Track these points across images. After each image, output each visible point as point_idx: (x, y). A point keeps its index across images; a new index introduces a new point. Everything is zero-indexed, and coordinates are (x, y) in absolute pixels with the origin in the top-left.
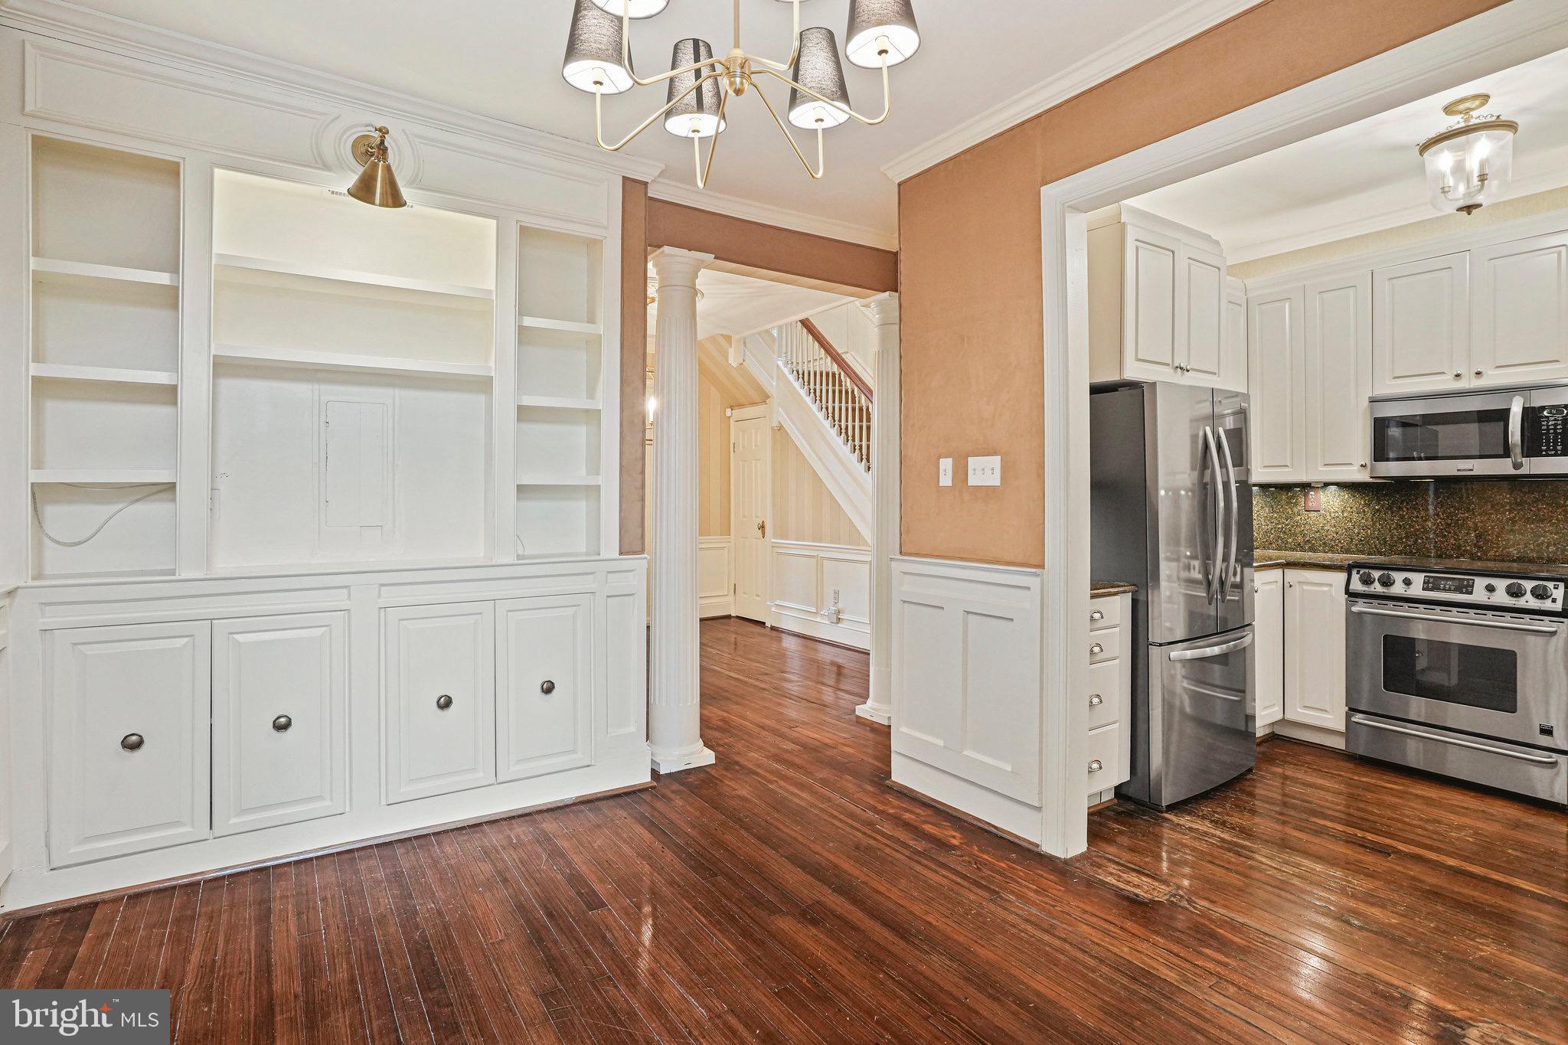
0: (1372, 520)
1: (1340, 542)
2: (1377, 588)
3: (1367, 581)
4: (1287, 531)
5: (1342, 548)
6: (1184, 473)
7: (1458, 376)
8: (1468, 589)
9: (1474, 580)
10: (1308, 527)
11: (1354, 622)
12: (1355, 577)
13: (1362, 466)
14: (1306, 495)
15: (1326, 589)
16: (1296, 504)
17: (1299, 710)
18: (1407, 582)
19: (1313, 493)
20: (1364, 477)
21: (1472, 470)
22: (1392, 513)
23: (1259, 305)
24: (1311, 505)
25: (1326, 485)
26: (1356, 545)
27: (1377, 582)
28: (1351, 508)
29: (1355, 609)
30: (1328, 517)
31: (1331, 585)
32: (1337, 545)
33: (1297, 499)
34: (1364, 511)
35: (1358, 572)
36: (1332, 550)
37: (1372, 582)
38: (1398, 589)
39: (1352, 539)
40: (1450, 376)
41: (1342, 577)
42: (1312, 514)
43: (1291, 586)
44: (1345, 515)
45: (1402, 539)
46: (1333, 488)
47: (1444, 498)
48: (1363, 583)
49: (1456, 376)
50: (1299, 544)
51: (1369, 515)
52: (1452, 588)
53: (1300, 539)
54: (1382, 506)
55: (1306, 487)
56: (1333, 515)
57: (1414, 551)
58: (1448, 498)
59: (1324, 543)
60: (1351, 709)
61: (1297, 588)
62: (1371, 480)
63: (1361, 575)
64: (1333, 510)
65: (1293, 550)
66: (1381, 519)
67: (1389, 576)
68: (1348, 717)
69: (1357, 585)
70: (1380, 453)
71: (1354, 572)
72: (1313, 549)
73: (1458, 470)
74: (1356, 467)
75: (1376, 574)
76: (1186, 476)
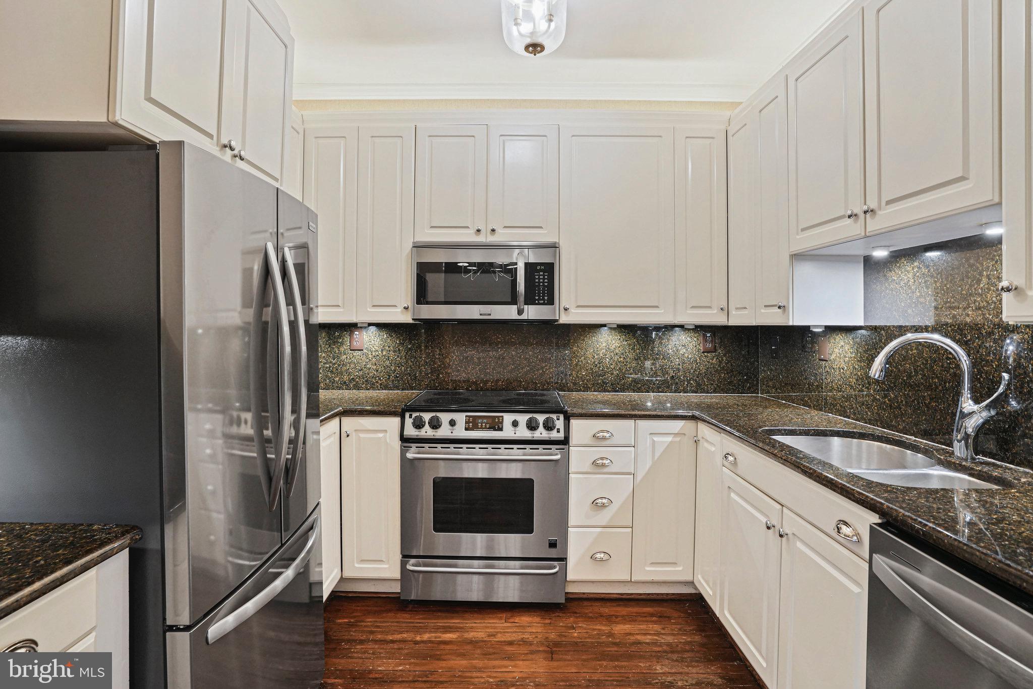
0: (406, 358)
1: (380, 379)
2: (427, 432)
3: (418, 425)
4: (334, 370)
5: (381, 384)
6: (234, 310)
7: (479, 231)
8: (497, 426)
9: (502, 417)
10: (352, 366)
11: (409, 470)
12: (409, 421)
13: (405, 308)
14: (351, 335)
15: (381, 435)
16: (342, 344)
17: (357, 565)
18: (452, 423)
19: (357, 333)
20: (407, 318)
21: (490, 315)
22: (421, 351)
23: (316, 138)
24: (356, 344)
25: (370, 324)
26: (393, 381)
27: (427, 426)
28: (389, 347)
29: (410, 455)
30: (370, 356)
31: (386, 431)
32: (377, 382)
33: (343, 339)
34: (399, 350)
35: (411, 416)
36: (373, 387)
37: (423, 426)
38: (444, 432)
39: (389, 376)
40: (472, 231)
41: (394, 422)
42: (356, 353)
43: (348, 436)
44: (384, 353)
45: (428, 374)
46: (373, 328)
47: (458, 338)
48: (416, 428)
49: (477, 230)
50: (345, 383)
51: (403, 354)
52: (488, 426)
53: (346, 378)
54: (413, 345)
55: (351, 327)
56: (374, 354)
57: (437, 385)
58: (461, 338)
59: (367, 381)
60: (404, 556)
61: (353, 436)
62: (412, 322)
63: (414, 420)
64: (374, 349)
65: (340, 388)
66: (412, 357)
67: (437, 418)
68: (403, 565)
69: (410, 431)
70: (422, 296)
71: (407, 415)
72: (357, 387)
73: (481, 315)
74: (399, 309)
75: (427, 416)
76: (236, 314)
